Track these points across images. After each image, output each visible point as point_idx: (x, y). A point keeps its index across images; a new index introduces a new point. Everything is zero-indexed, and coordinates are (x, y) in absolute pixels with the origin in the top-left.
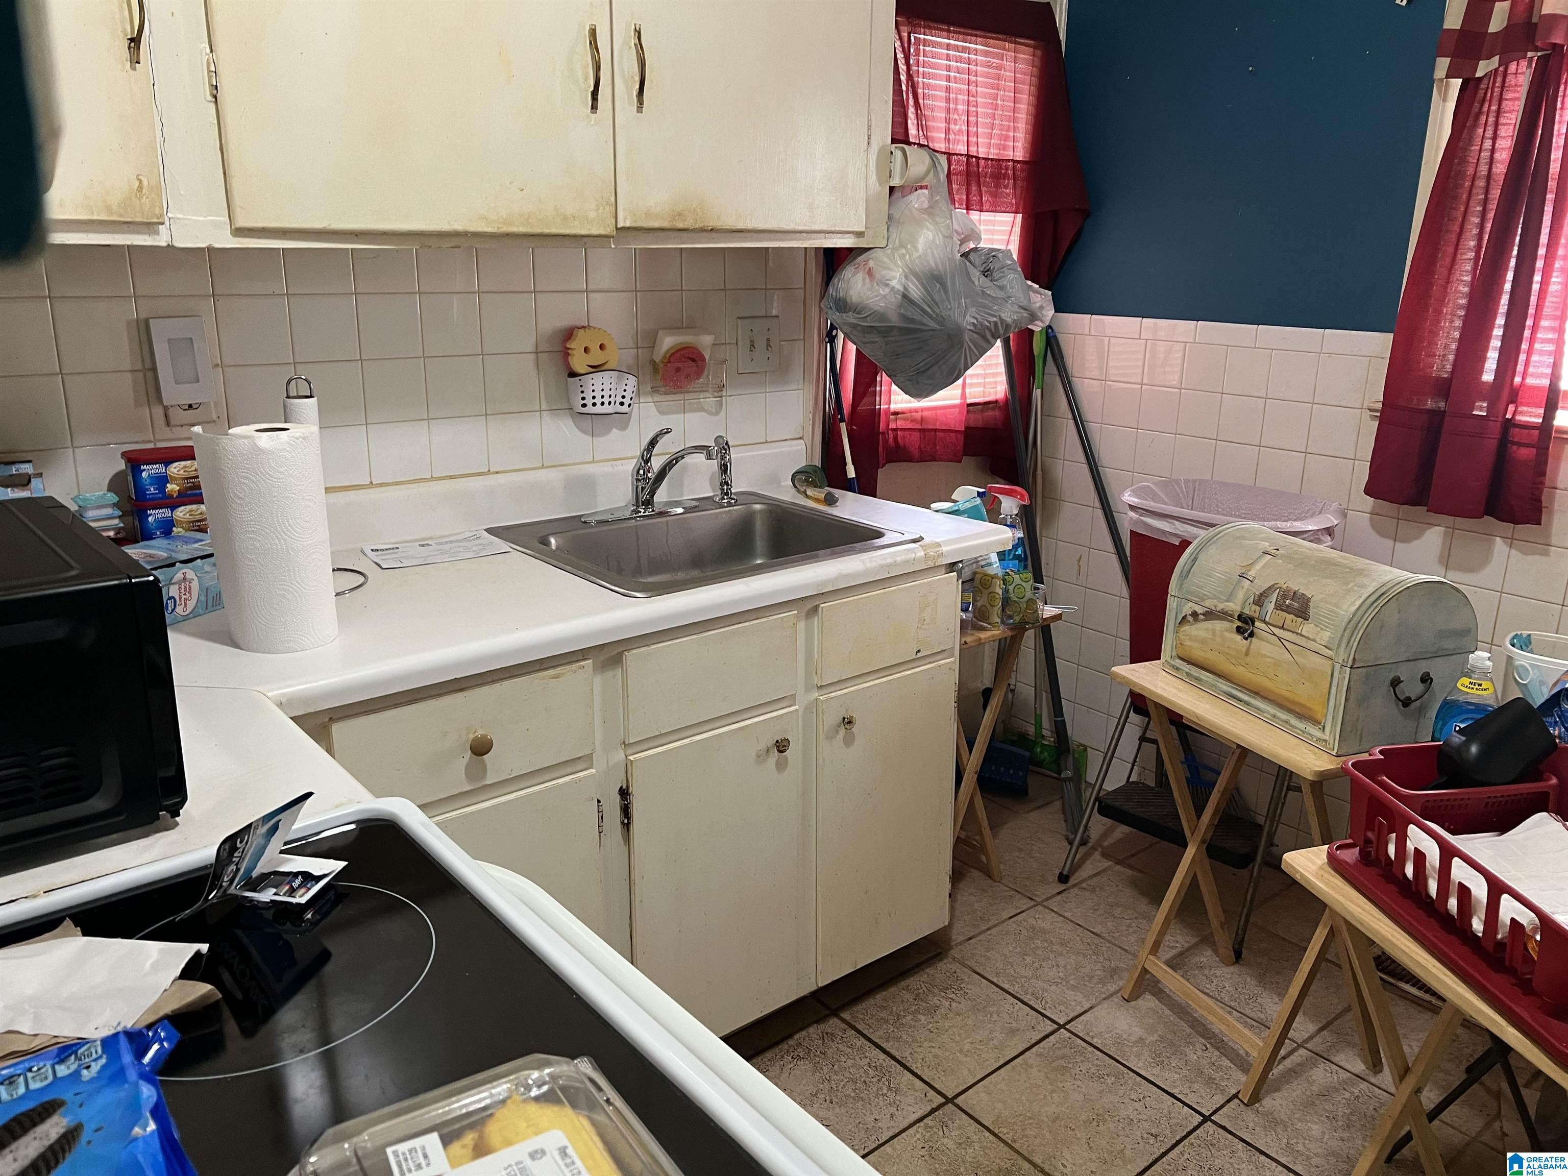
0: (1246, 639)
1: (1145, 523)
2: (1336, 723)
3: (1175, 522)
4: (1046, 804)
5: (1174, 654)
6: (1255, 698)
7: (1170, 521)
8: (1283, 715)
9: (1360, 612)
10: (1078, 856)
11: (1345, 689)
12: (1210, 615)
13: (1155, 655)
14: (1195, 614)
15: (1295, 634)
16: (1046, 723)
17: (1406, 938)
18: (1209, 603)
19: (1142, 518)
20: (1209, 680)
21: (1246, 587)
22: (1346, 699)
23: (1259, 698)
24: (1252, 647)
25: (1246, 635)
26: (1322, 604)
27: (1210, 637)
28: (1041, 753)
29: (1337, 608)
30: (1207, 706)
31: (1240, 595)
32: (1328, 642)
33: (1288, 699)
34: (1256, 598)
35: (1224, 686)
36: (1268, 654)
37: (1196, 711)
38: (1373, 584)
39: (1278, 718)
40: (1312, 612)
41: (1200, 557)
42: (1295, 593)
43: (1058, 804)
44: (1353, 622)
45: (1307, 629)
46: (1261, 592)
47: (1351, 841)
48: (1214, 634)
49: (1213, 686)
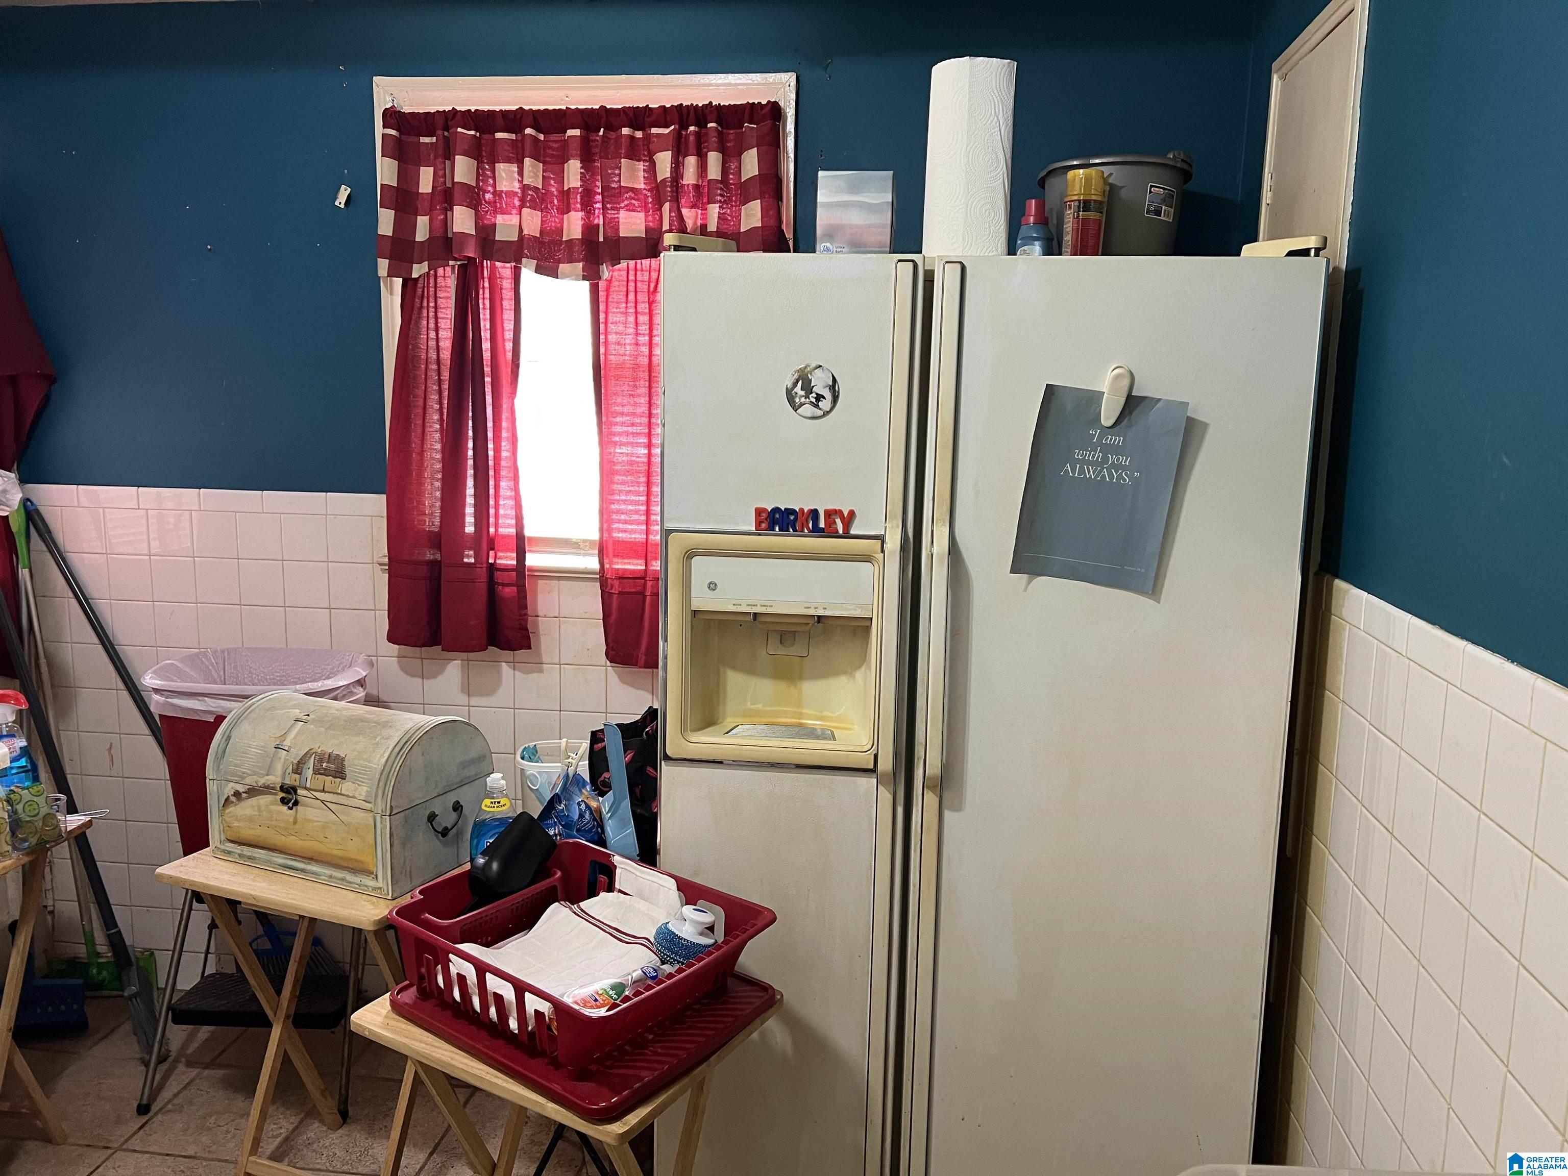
0: (291, 809)
1: (173, 705)
2: (386, 870)
3: (206, 699)
4: (113, 1031)
5: (223, 838)
6: (309, 864)
7: (200, 698)
8: (339, 874)
9: (390, 763)
10: (158, 1077)
11: (388, 836)
12: (253, 792)
13: (204, 843)
14: (237, 794)
15: (335, 795)
16: (100, 937)
17: (463, 1056)
18: (249, 780)
19: (167, 700)
20: (264, 857)
21: (283, 757)
22: (391, 845)
23: (314, 863)
24: (298, 815)
25: (290, 805)
26: (356, 762)
27: (256, 813)
28: (99, 973)
29: (369, 762)
30: (264, 885)
31: (279, 767)
32: (366, 796)
33: (341, 858)
34: (295, 767)
35: (280, 859)
36: (315, 819)
37: (252, 893)
38: (397, 735)
39: (335, 878)
40: (348, 770)
41: (233, 734)
42: (329, 756)
43: (127, 1027)
44: (385, 774)
45: (346, 787)
46: (298, 759)
47: (407, 982)
48: (259, 810)
49: (269, 862)
